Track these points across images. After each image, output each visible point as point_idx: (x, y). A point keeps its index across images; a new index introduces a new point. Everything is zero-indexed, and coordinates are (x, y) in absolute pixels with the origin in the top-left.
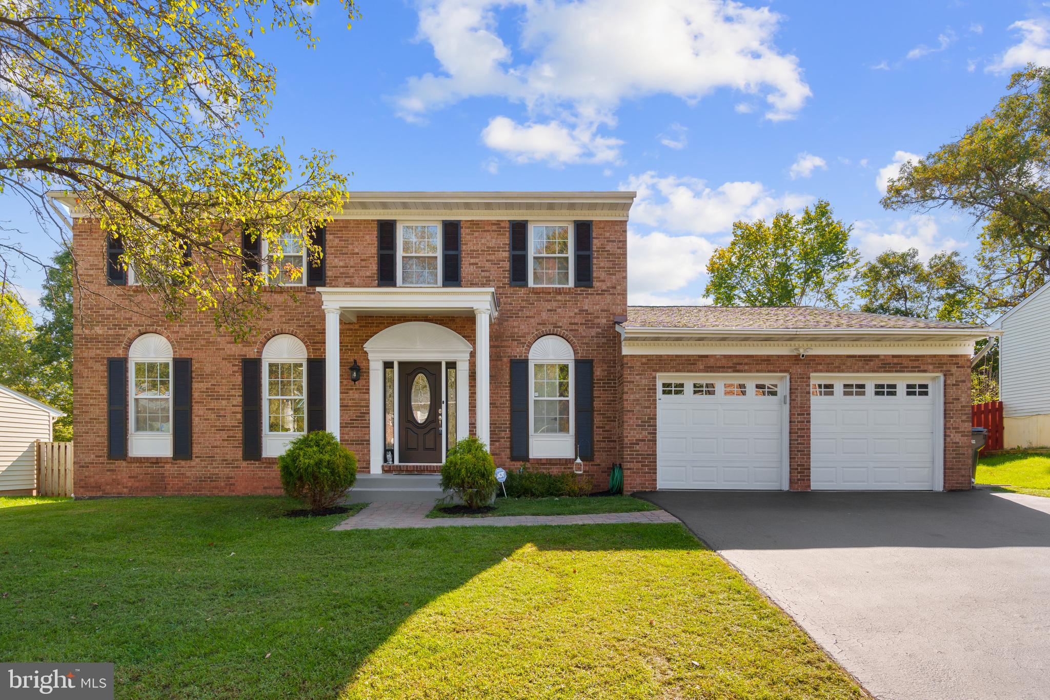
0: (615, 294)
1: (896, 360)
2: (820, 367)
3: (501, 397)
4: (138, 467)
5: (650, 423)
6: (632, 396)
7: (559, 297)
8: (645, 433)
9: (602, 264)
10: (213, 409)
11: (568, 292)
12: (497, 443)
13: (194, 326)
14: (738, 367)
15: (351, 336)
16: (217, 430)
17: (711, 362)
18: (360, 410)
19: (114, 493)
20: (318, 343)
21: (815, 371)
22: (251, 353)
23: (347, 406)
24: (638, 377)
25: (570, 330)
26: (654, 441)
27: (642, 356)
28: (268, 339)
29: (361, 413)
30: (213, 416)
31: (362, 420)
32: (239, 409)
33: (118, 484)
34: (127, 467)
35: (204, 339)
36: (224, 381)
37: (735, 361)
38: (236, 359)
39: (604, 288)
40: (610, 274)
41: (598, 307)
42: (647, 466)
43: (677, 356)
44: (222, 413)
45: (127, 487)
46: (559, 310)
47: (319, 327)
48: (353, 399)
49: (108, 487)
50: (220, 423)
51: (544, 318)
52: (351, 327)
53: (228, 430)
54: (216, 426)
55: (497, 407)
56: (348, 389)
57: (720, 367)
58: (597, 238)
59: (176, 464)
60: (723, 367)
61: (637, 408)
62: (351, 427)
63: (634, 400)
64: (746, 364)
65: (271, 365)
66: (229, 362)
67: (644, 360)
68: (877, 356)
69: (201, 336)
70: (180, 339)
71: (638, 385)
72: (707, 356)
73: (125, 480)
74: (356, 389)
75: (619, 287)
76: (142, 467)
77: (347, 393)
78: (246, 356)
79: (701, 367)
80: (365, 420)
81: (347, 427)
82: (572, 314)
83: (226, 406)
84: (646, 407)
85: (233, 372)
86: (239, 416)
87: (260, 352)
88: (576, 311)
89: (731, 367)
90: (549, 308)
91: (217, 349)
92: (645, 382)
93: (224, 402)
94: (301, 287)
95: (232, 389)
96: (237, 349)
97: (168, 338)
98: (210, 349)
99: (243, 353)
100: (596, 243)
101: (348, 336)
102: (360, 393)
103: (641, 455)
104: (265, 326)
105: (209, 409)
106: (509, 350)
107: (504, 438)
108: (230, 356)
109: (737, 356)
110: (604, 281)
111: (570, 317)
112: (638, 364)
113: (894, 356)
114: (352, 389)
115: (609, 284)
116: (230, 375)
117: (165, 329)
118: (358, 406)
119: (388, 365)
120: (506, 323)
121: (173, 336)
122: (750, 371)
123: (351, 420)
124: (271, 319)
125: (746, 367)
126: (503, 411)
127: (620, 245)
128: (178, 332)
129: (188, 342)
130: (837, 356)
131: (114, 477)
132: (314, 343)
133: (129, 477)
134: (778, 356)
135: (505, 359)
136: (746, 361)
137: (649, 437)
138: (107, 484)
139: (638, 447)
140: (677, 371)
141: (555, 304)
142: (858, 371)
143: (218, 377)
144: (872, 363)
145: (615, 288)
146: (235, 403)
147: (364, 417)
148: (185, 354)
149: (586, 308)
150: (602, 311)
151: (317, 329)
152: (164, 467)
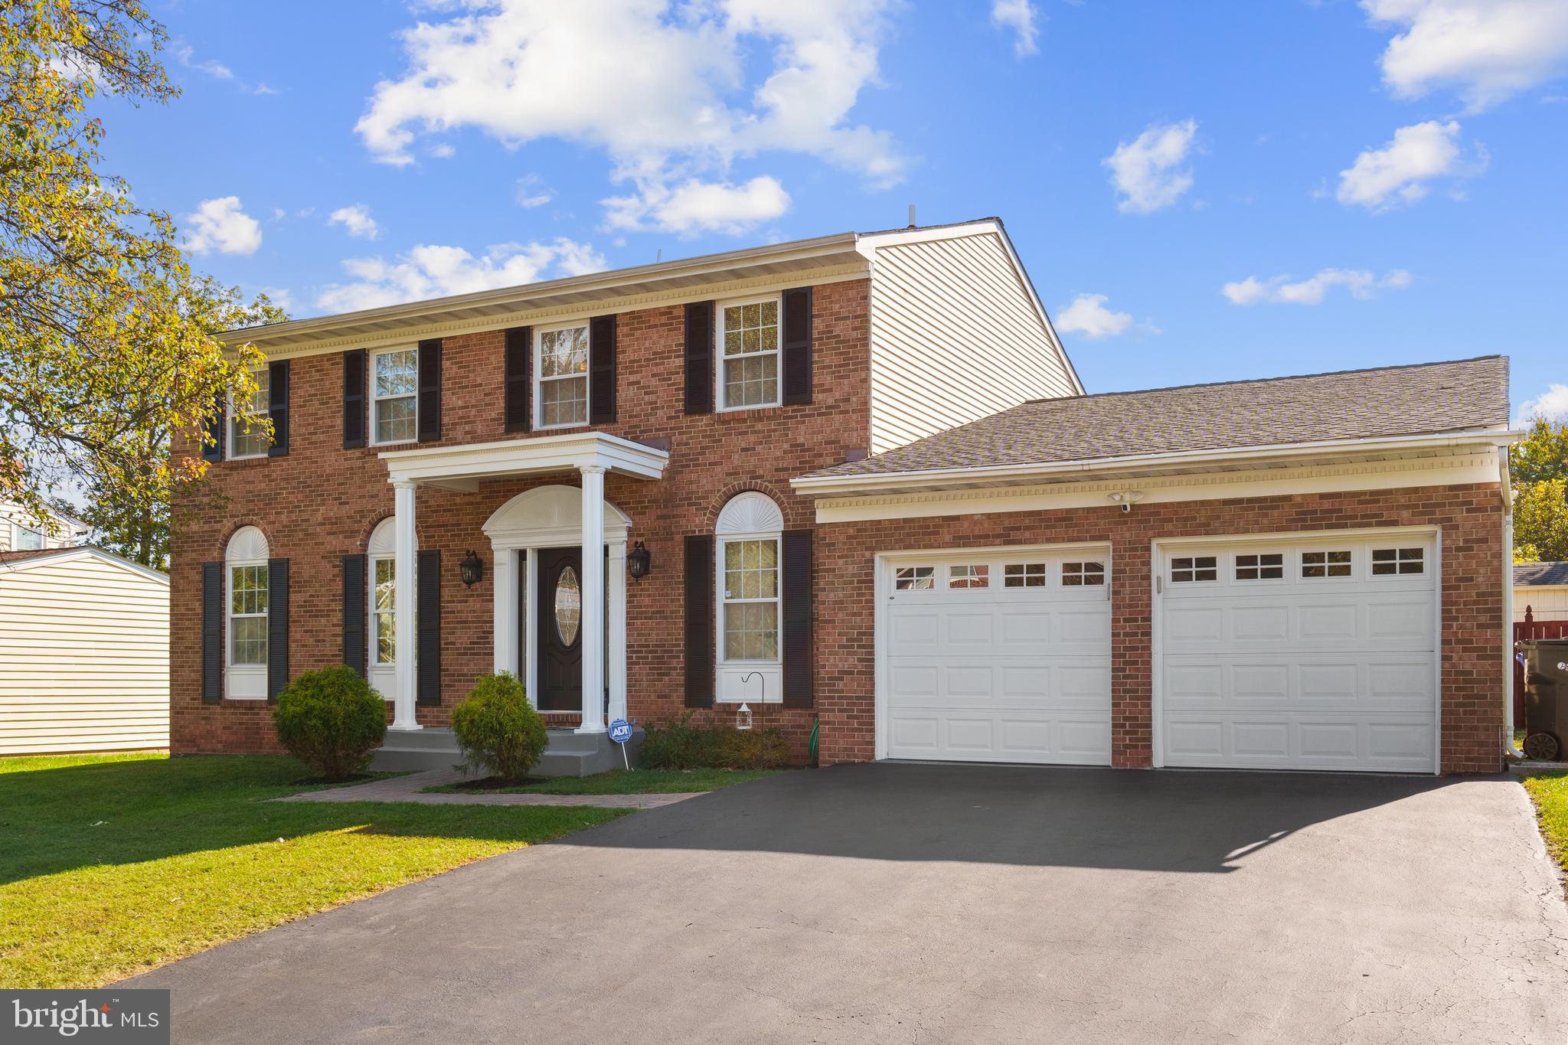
0: (847, 412)
1: (1327, 505)
2: (1169, 527)
3: (672, 601)
4: (233, 714)
5: (863, 641)
6: (832, 595)
7: (759, 426)
8: (853, 660)
9: (827, 362)
10: (311, 631)
11: (772, 415)
12: (667, 678)
13: (292, 512)
14: (1017, 535)
15: (471, 514)
16: (316, 661)
17: (965, 528)
18: (482, 627)
19: (208, 750)
20: (431, 527)
21: (1161, 535)
22: (354, 546)
23: (466, 622)
24: (841, 562)
25: (776, 481)
26: (870, 673)
27: (848, 524)
28: (374, 525)
29: (484, 632)
30: (311, 641)
31: (485, 643)
32: (339, 630)
33: (213, 737)
34: (222, 714)
35: (302, 530)
36: (323, 589)
37: (1007, 523)
38: (337, 557)
39: (830, 402)
40: (841, 377)
41: (820, 437)
42: (856, 717)
43: (906, 520)
44: (321, 636)
45: (221, 742)
46: (759, 448)
47: (433, 503)
48: (474, 611)
49: (203, 741)
50: (319, 651)
51: (736, 463)
52: (472, 499)
53: (328, 661)
54: (314, 656)
55: (666, 618)
56: (467, 596)
57: (980, 537)
58: (818, 316)
59: (272, 709)
60: (987, 536)
61: (841, 615)
62: (471, 654)
63: (835, 602)
64: (1027, 528)
65: (379, 563)
66: (329, 562)
67: (851, 531)
68: (1288, 498)
69: (299, 525)
70: (277, 532)
71: (842, 576)
72: (957, 518)
73: (219, 732)
74: (478, 595)
75: (854, 399)
76: (236, 714)
77: (466, 602)
78: (347, 551)
79: (947, 538)
80: (489, 643)
81: (466, 654)
82: (779, 454)
83: (325, 626)
84: (854, 614)
85: (334, 576)
86: (340, 640)
87: (365, 546)
88: (786, 446)
89: (998, 536)
90: (744, 445)
91: (316, 544)
92: (852, 569)
93: (323, 620)
94: (411, 444)
95: (332, 601)
96: (336, 543)
97: (264, 531)
98: (308, 545)
99: (345, 548)
100: (818, 325)
101: (468, 514)
102: (483, 601)
103: (846, 698)
104: (369, 507)
105: (306, 631)
106: (683, 522)
107: (675, 669)
108: (330, 552)
109: (1010, 515)
110: (830, 390)
111: (776, 459)
112: (842, 538)
113: (1323, 496)
114: (472, 596)
115: (837, 395)
116: (331, 580)
117: (261, 519)
118: (479, 622)
119: (522, 554)
120: (679, 477)
121: (269, 528)
122: (1034, 541)
123: (472, 643)
124: (376, 496)
125: (1027, 534)
126: (675, 623)
127: (857, 322)
128: (273, 523)
129: (285, 536)
130: (1203, 503)
131: (209, 727)
132: (427, 527)
133: (224, 728)
134: (1089, 510)
135: (679, 538)
136: (1027, 522)
137: (860, 667)
138: (202, 737)
139: (840, 685)
140: (906, 547)
141: (752, 438)
142: (1246, 531)
143: (317, 585)
144: (1276, 513)
145: (847, 400)
146: (335, 621)
147: (487, 638)
148: (282, 553)
149: (801, 440)
150: (827, 443)
151: (430, 506)
152: (258, 714)
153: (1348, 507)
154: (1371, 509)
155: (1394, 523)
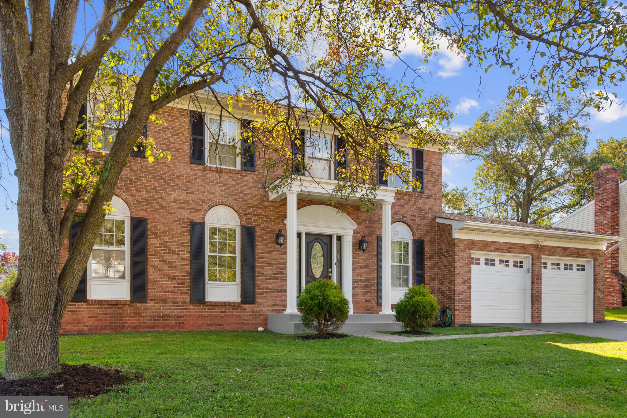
0: (435, 199)
1: (576, 251)
2: (546, 252)
3: (372, 262)
4: (98, 308)
5: (468, 281)
6: (459, 264)
7: (405, 198)
8: (465, 288)
9: (429, 179)
10: (166, 261)
11: (411, 194)
12: (369, 294)
13: (150, 192)
14: (511, 250)
15: (274, 211)
16: (169, 278)
17: (498, 246)
18: (279, 267)
19: (74, 331)
20: (250, 214)
21: (544, 255)
22: (197, 218)
23: (271, 264)
24: (462, 253)
25: (412, 220)
26: (470, 293)
27: (464, 240)
28: (211, 207)
29: (281, 269)
30: (166, 267)
31: (281, 274)
32: (188, 262)
33: (79, 323)
34: (87, 308)
35: (158, 203)
36: (175, 239)
37: (509, 246)
38: (185, 222)
39: (430, 194)
40: (434, 186)
41: (426, 206)
42: (467, 308)
43: (481, 241)
44: (173, 265)
45: (87, 326)
46: (405, 206)
47: (250, 202)
48: (275, 259)
49: (69, 326)
50: (172, 273)
51: (397, 210)
52: (274, 204)
53: (178, 279)
54: (168, 275)
55: (369, 268)
56: (271, 251)
57: (502, 249)
58: (426, 161)
59: (133, 306)
60: (503, 249)
61: (462, 272)
62: (273, 279)
63: (460, 267)
64: (514, 248)
65: (211, 229)
66: (180, 224)
67: (465, 242)
68: (569, 248)
69: (155, 200)
70: (137, 201)
71: (462, 258)
72: (495, 242)
73: (85, 320)
74: (277, 251)
75: (438, 195)
76: (102, 308)
77: (271, 254)
78: (193, 220)
79: (493, 249)
80: (283, 274)
81: (271, 279)
82: (413, 210)
83: (176, 259)
84: (466, 272)
85: (183, 232)
86: (188, 268)
87: (204, 218)
88: (415, 207)
89: (507, 250)
90: (400, 204)
91: (169, 213)
92: (466, 256)
93: (175, 256)
94: (235, 170)
95: (181, 246)
96: (186, 214)
97: (126, 201)
98: (163, 212)
99: (191, 218)
100: (426, 165)
101: (271, 211)
102: (280, 254)
103: (464, 301)
104: (209, 198)
105: (163, 261)
106: (377, 230)
107: (373, 290)
108: (180, 219)
109: (510, 243)
110: (430, 190)
111: (411, 211)
112: (463, 244)
113: (576, 249)
114: (274, 251)
115: (433, 192)
116: (180, 234)
117: (124, 192)
118: (278, 264)
119: (299, 235)
120: (375, 212)
121: (130, 199)
122: (515, 253)
123: (273, 274)
124: (213, 193)
125: (514, 250)
126: (373, 271)
127: (439, 167)
128: (135, 196)
129: (144, 205)
130: (553, 247)
131: (75, 317)
132: (246, 214)
133: (90, 317)
134: (528, 245)
135: (374, 236)
136: (514, 246)
137: (468, 291)
138: (68, 323)
139: (462, 297)
140: (481, 250)
141: (403, 202)
142: (561, 256)
143: (170, 236)
144: (567, 252)
145: (436, 195)
146: (184, 257)
147: (282, 272)
148: (141, 214)
149: (420, 206)
150: (429, 209)
151: (249, 204)
152: (122, 308)
153: (580, 252)
154: (584, 253)
155: (587, 258)
